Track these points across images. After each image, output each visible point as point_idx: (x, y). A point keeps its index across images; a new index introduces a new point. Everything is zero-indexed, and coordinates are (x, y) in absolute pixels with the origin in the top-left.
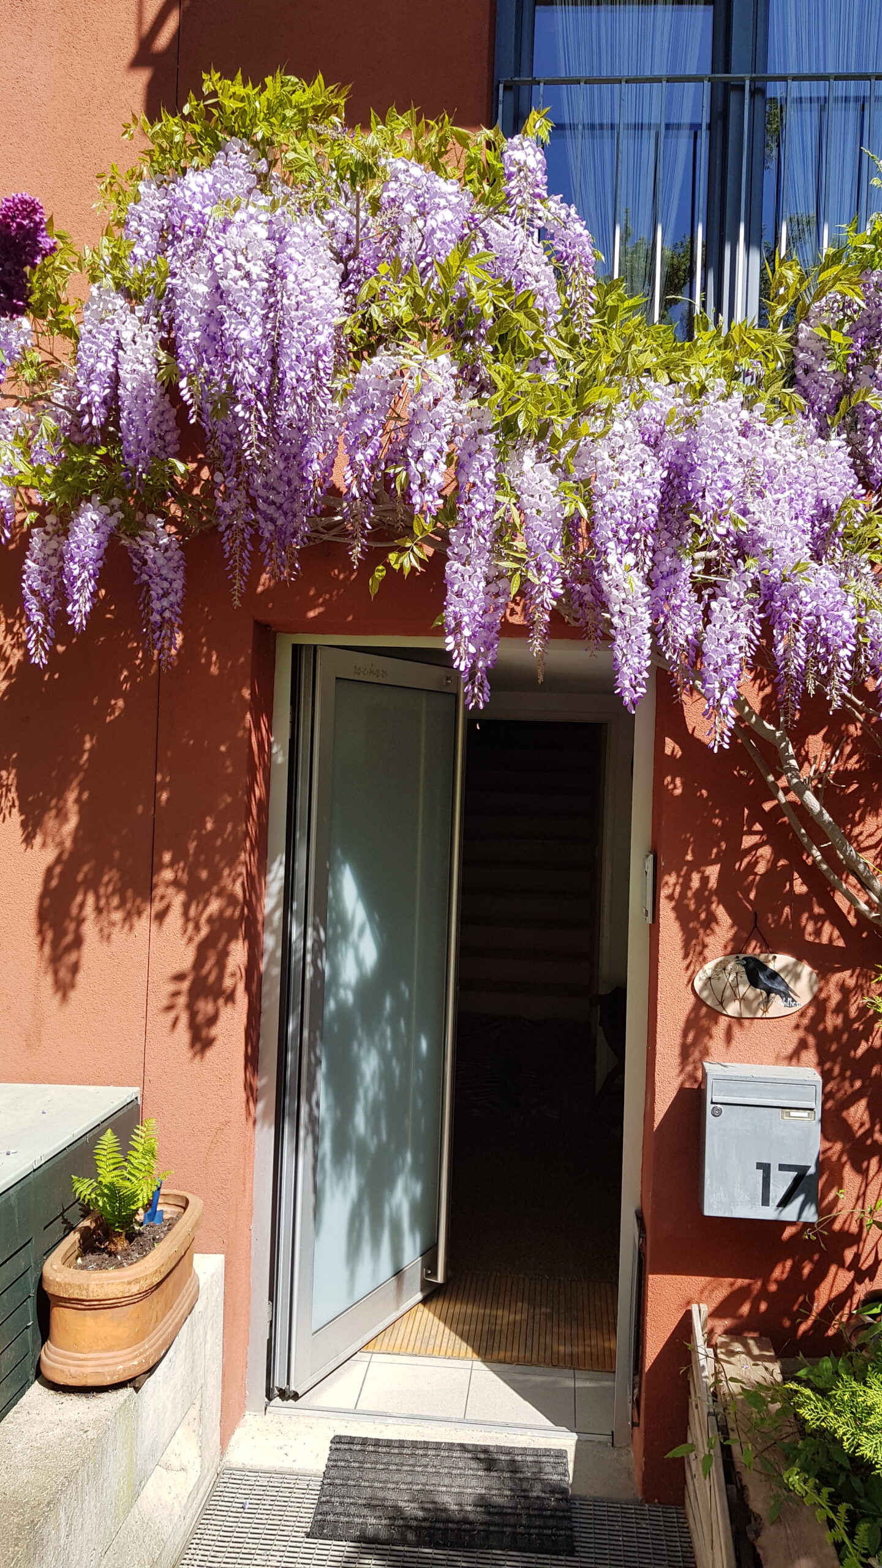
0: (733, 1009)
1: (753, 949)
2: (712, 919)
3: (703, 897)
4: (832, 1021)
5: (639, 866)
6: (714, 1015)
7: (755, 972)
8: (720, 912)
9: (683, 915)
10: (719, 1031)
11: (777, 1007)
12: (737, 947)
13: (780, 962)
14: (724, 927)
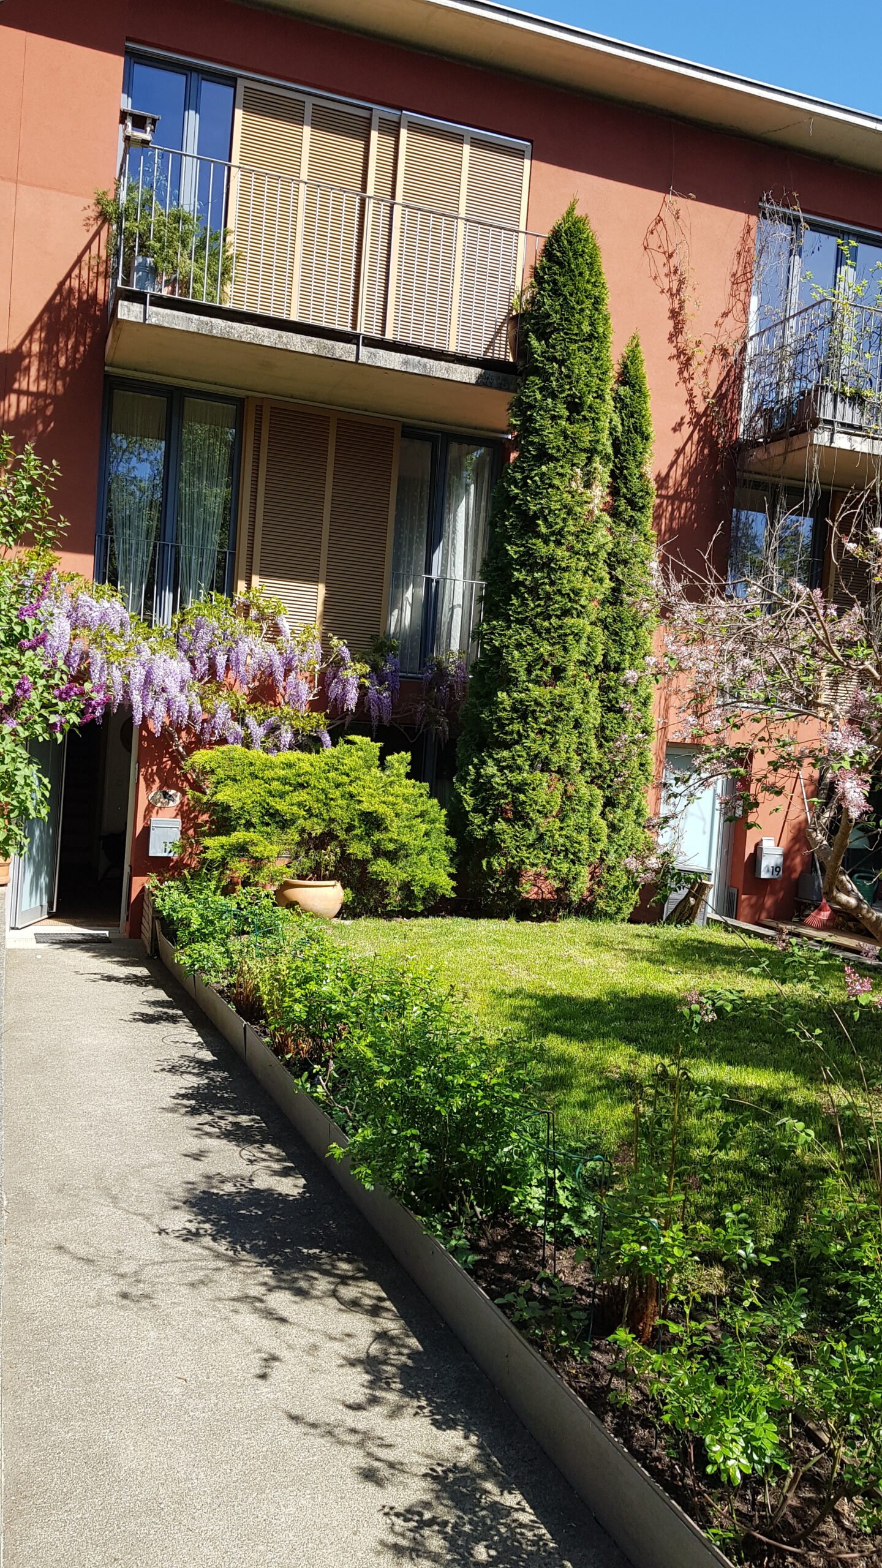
0: (159, 805)
1: (165, 789)
2: (154, 781)
3: (152, 774)
4: (185, 808)
5: (134, 766)
6: (154, 806)
7: (165, 795)
8: (156, 778)
9: (146, 779)
10: (155, 811)
11: (171, 804)
12: (160, 788)
13: (172, 792)
14: (157, 783)
